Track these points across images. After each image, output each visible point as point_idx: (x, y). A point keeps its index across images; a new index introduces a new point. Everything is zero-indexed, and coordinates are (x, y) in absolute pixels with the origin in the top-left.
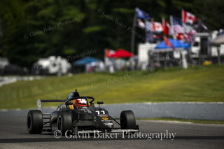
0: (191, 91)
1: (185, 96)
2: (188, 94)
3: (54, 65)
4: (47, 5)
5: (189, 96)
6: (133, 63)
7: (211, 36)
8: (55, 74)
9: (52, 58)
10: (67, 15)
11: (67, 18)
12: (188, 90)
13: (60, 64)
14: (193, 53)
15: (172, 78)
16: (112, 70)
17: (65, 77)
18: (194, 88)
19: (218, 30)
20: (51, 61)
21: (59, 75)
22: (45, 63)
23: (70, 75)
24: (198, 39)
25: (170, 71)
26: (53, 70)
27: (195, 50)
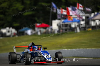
0: (85, 43)
1: (82, 46)
2: (84, 45)
3: (9, 32)
4: (4, 2)
5: (85, 46)
6: (50, 30)
7: (91, 16)
8: (9, 36)
9: (8, 28)
10: (15, 6)
11: (15, 8)
12: (83, 43)
13: (12, 31)
14: (81, 25)
15: (73, 37)
16: (39, 33)
17: (14, 37)
18: (87, 42)
19: (94, 13)
20: (7, 30)
21: (11, 36)
22: (4, 31)
23: (17, 36)
24: (84, 18)
25: (71, 34)
26: (8, 34)
27: (83, 23)
